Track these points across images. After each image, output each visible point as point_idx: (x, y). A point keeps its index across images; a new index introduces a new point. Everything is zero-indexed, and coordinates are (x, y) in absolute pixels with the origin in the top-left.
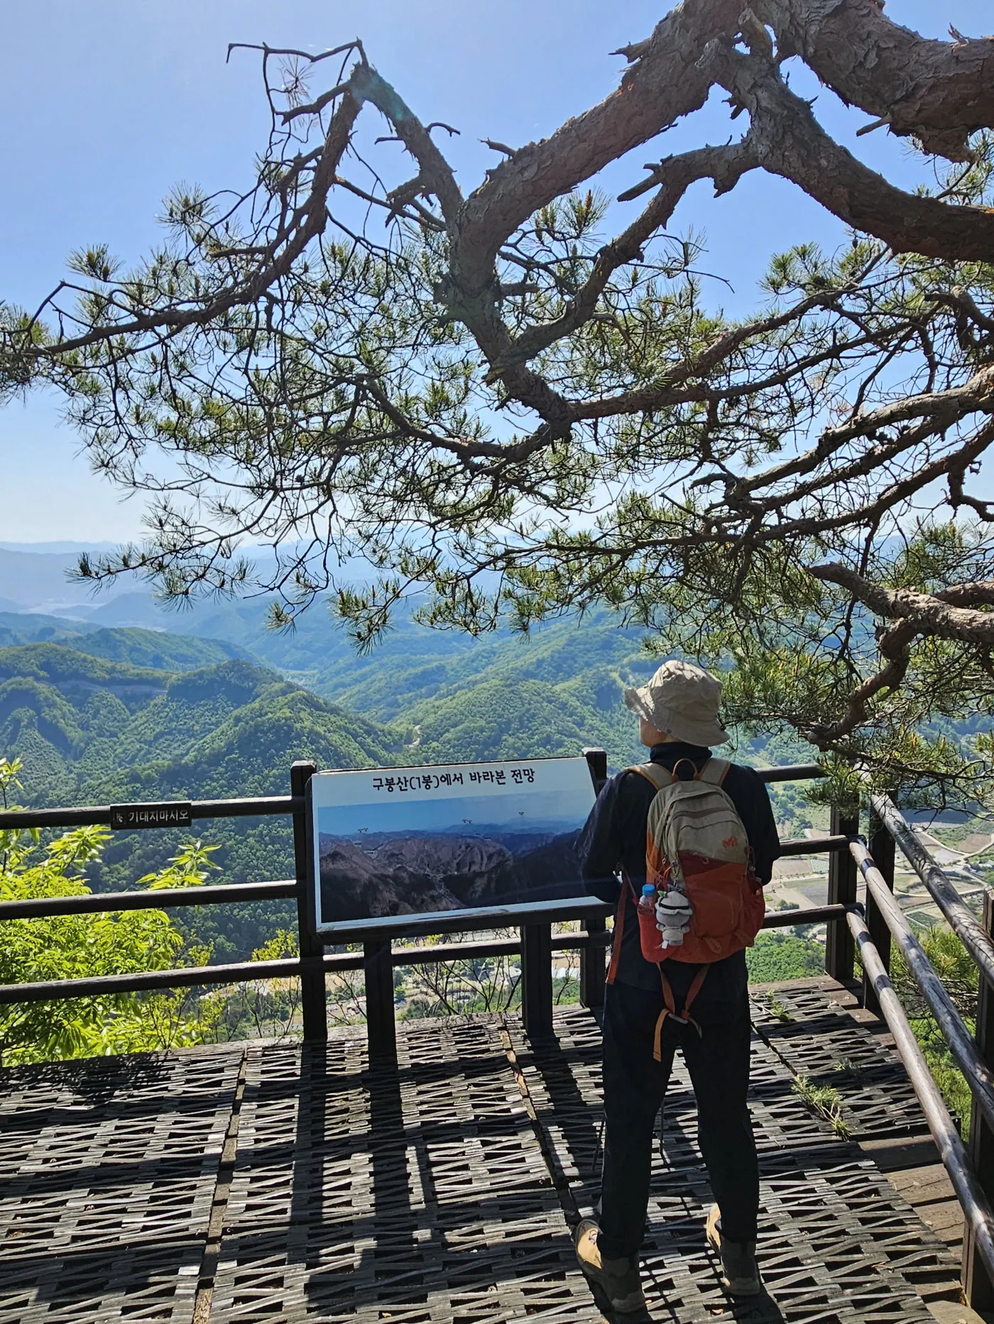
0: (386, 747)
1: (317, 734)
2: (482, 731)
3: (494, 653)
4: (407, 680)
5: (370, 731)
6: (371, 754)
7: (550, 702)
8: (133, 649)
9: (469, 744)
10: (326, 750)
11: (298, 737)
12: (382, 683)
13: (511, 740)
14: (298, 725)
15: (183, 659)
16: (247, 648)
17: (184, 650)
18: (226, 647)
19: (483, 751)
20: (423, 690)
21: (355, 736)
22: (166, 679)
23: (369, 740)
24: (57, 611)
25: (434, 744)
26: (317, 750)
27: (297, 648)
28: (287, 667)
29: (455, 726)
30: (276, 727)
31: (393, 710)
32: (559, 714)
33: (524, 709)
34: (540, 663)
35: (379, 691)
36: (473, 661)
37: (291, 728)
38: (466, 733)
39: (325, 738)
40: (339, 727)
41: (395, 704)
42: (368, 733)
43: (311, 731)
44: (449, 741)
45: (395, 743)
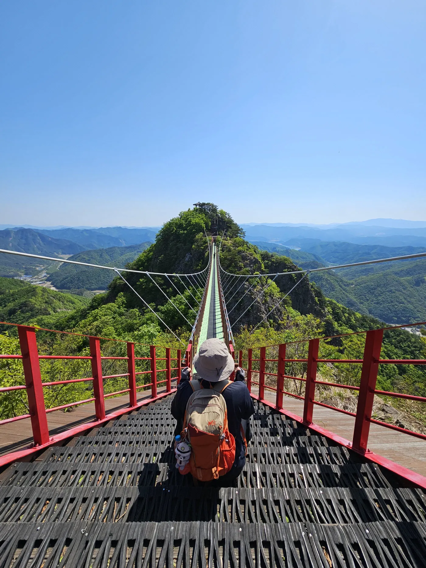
0: (345, 285)
1: (328, 280)
2: (372, 286)
3: (391, 266)
4: (361, 270)
5: (342, 281)
6: (341, 286)
7: (397, 282)
8: (292, 255)
9: (367, 288)
10: (329, 283)
11: (323, 279)
12: (353, 270)
13: (380, 289)
14: (324, 277)
15: (303, 258)
16: (320, 256)
17: (304, 256)
18: (314, 256)
19: (370, 290)
20: (364, 273)
21: (337, 282)
22: (299, 263)
23: (341, 283)
24: (276, 242)
25: (358, 287)
26: (327, 283)
27: (334, 257)
28: (330, 262)
29: (365, 283)
30: (319, 277)
31: (353, 277)
32: (398, 285)
33: (386, 282)
34: (402, 271)
35: (352, 272)
36: (383, 267)
37: (322, 277)
38: (367, 285)
39: (329, 281)
40: (334, 279)
41: (355, 276)
42: (341, 281)
43: (327, 279)
44: (362, 287)
45: (348, 285)
